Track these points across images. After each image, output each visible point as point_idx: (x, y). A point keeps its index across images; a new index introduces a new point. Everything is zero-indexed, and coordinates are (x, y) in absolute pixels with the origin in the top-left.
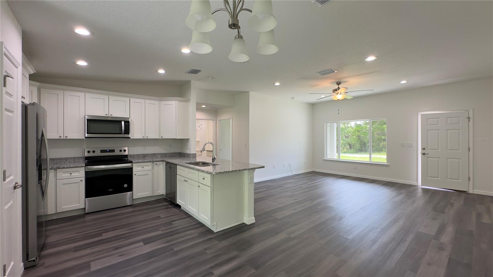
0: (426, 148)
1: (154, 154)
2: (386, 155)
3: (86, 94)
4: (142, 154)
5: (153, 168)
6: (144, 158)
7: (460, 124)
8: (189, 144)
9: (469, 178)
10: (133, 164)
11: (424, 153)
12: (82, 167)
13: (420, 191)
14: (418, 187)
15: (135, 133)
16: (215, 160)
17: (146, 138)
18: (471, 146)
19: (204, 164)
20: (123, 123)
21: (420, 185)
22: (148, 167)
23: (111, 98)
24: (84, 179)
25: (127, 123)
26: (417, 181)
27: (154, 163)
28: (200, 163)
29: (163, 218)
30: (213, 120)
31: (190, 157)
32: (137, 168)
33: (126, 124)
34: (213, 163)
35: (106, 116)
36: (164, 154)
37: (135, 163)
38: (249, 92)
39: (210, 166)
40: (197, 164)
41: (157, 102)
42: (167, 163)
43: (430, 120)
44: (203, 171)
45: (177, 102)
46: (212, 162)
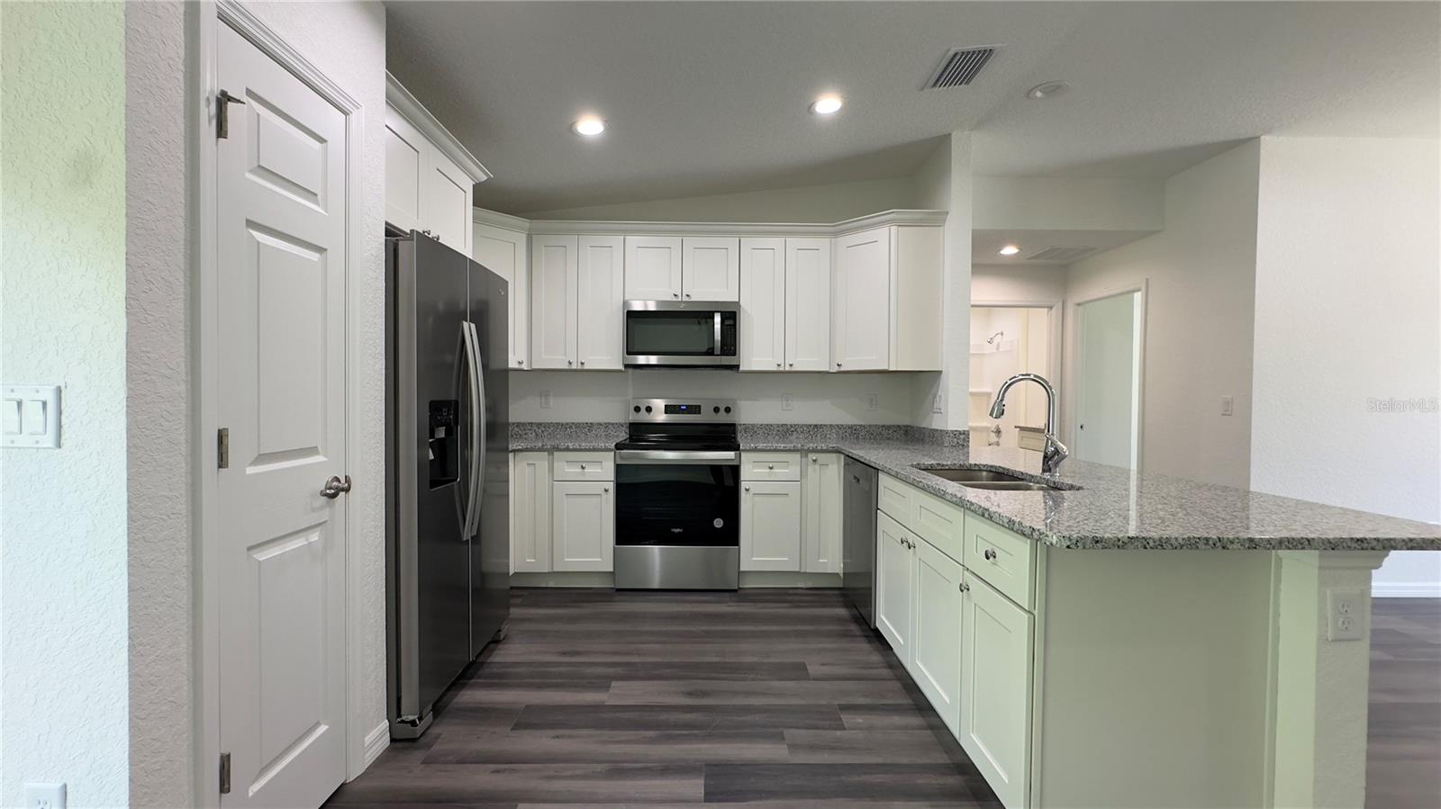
1: (816, 426)
3: (627, 237)
4: (778, 425)
5: (803, 474)
6: (785, 437)
8: (939, 393)
10: (743, 455)
12: (607, 450)
15: (756, 353)
16: (1056, 464)
17: (787, 368)
19: (1003, 478)
20: (718, 319)
22: (787, 468)
23: (691, 242)
24: (611, 486)
25: (731, 317)
27: (807, 456)
28: (981, 470)
29: (816, 679)
30: (1051, 308)
31: (943, 443)
32: (753, 468)
33: (727, 322)
34: (1047, 475)
35: (675, 299)
36: (851, 427)
37: (745, 450)
38: (1259, 137)
39: (1028, 488)
40: (968, 474)
41: (823, 243)
42: (851, 461)
44: (985, 514)
45: (894, 229)
46: (1044, 471)
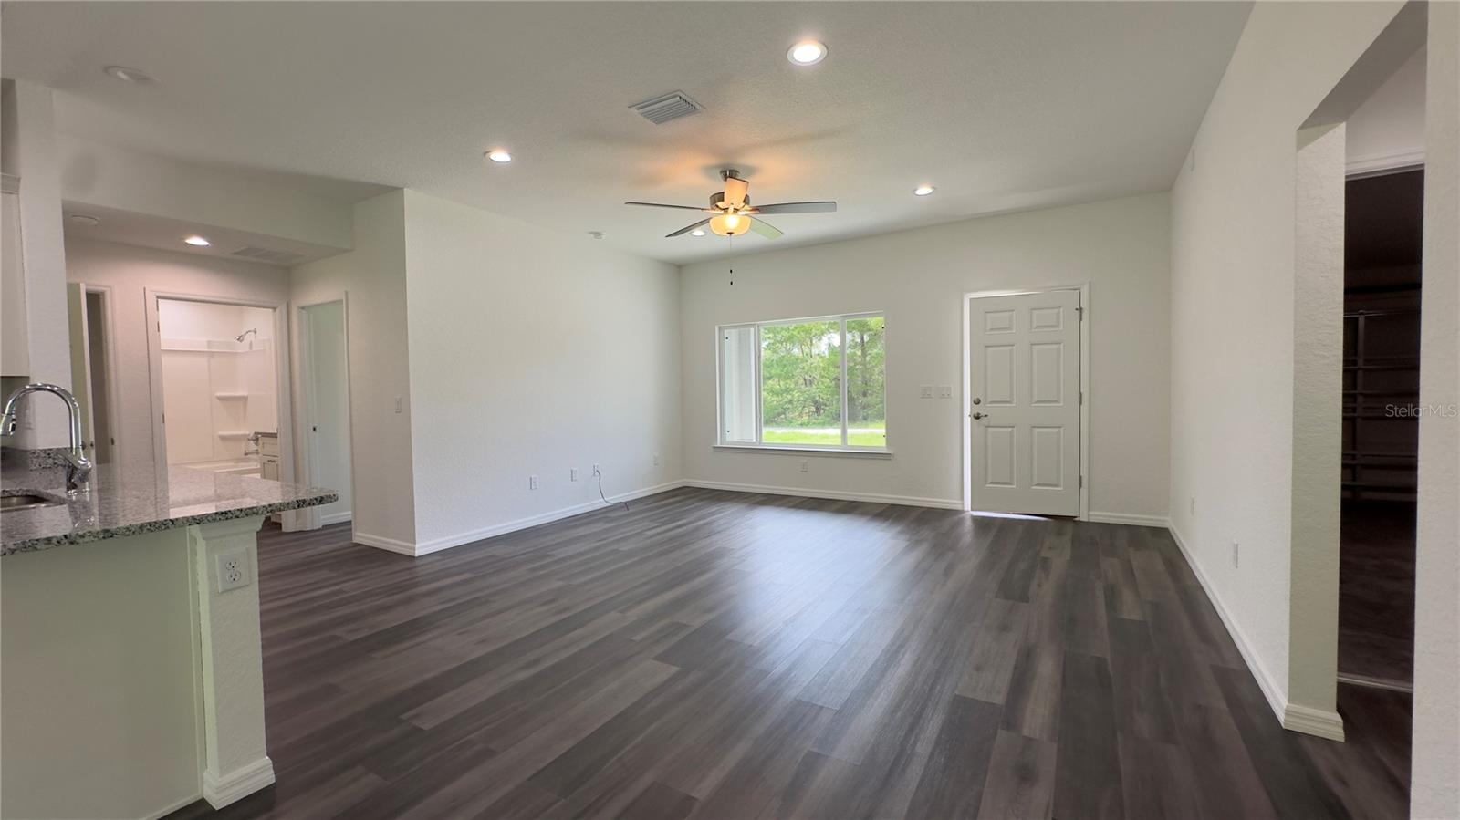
0: (981, 399)
2: (884, 426)
7: (1061, 329)
9: (1080, 477)
11: (979, 414)
13: (968, 524)
14: (964, 515)
18: (1085, 390)
21: (970, 509)
26: (962, 498)
38: (402, 189)
43: (992, 314)
